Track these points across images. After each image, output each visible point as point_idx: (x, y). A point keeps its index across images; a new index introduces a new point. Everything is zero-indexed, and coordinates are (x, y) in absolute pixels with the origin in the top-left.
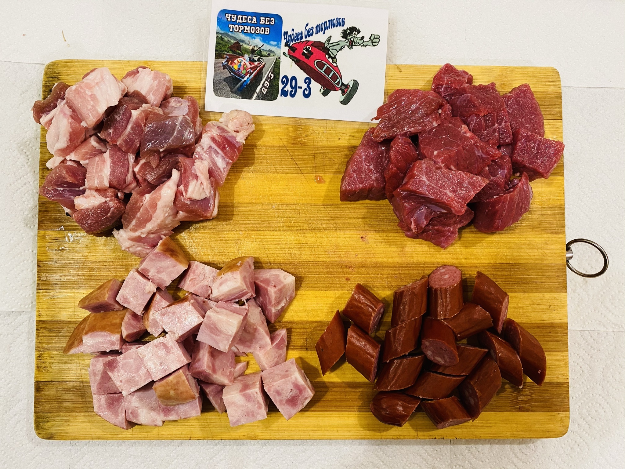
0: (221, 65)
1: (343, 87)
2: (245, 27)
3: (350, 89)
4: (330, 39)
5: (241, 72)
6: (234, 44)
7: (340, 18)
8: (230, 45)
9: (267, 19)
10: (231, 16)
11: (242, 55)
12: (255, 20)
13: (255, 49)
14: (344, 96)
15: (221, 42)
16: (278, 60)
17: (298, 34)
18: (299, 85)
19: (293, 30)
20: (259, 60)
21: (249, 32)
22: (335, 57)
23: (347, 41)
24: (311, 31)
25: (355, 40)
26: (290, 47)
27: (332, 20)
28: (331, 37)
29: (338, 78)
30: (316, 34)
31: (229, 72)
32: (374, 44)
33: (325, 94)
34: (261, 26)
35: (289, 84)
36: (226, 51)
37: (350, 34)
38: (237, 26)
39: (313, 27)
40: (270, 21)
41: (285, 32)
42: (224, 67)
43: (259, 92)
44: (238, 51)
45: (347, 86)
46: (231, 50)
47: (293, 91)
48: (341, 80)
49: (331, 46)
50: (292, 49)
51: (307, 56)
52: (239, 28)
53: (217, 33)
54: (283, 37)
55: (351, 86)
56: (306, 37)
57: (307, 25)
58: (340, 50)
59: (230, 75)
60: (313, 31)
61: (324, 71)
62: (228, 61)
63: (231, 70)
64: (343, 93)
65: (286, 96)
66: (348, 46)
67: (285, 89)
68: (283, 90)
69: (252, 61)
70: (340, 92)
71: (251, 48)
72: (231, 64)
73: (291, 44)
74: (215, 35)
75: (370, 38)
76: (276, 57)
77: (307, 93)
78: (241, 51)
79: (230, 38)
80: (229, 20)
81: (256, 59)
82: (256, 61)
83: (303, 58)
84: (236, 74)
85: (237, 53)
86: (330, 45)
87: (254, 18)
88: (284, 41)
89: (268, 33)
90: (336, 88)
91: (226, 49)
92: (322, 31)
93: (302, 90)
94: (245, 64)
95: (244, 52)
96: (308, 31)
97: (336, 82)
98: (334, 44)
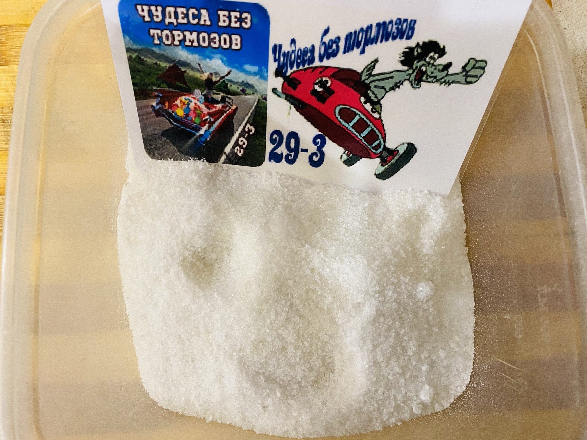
0: (151, 110)
1: (385, 154)
2: (187, 34)
3: (397, 157)
4: (374, 67)
5: (192, 120)
6: (167, 71)
7: (406, 20)
8: (160, 73)
9: (233, 14)
10: (150, 11)
11: (189, 91)
12: (207, 18)
13: (214, 79)
14: (384, 168)
15: (140, 67)
16: (263, 103)
17: (305, 52)
18: (302, 146)
19: (293, 41)
20: (223, 100)
21: (195, 44)
22: (378, 103)
23: (411, 71)
24: (334, 46)
25: (430, 69)
26: (286, 79)
27: (384, 23)
28: (376, 61)
29: (378, 138)
30: (344, 52)
31: (170, 121)
32: (469, 79)
33: (349, 162)
35: (284, 145)
36: (155, 85)
37: (421, 57)
38: (167, 32)
39: (339, 38)
40: (241, 20)
41: (275, 46)
42: (158, 113)
43: (229, 153)
44: (178, 83)
45: (392, 152)
46: (164, 82)
47: (291, 155)
48: (385, 141)
49: (374, 81)
50: (291, 82)
51: (321, 97)
52: (173, 36)
53: (128, 50)
54: (271, 57)
55: (401, 152)
56: (321, 59)
57: (326, 32)
58: (393, 89)
59: (171, 126)
60: (338, 47)
61: (353, 127)
62: (162, 102)
63: (172, 117)
64: (383, 162)
65: (278, 161)
66: (411, 82)
67: (277, 151)
68: (272, 152)
69: (209, 102)
70: (378, 160)
71: (204, 77)
72: (170, 107)
73: (289, 72)
74: (125, 55)
75: (464, 68)
76: (257, 97)
77: (316, 159)
78: (185, 84)
79: (159, 59)
80: (147, 19)
81: (218, 97)
82: (217, 102)
83: (313, 101)
85: (177, 88)
86: (372, 78)
87: (204, 12)
88: (273, 66)
89: (238, 47)
90: (371, 154)
91: (154, 80)
92: (358, 47)
93: (307, 155)
94: (197, 107)
95: (190, 85)
96: (327, 47)
97: (374, 145)
98: (382, 76)
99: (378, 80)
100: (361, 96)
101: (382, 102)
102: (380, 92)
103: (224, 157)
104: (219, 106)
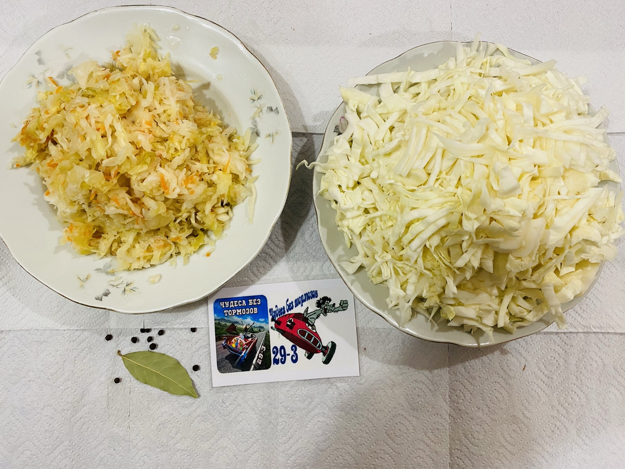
0: (222, 346)
1: (324, 349)
2: (238, 310)
3: (329, 350)
4: (307, 310)
5: (239, 349)
6: (230, 327)
7: (314, 291)
8: (227, 328)
9: (254, 300)
10: (225, 304)
12: (245, 303)
13: (248, 327)
14: (325, 357)
15: (219, 326)
16: (268, 334)
17: (281, 309)
18: (287, 353)
19: (276, 306)
20: (252, 336)
21: (241, 314)
22: (313, 325)
23: (321, 309)
24: (291, 305)
25: (328, 307)
26: (276, 322)
27: (307, 294)
28: (308, 308)
29: (318, 342)
30: (295, 307)
31: (229, 351)
32: (344, 308)
33: (309, 357)
34: (250, 307)
35: (279, 354)
36: (224, 334)
37: (323, 303)
38: (230, 311)
39: (292, 302)
40: (257, 302)
41: (270, 309)
42: (224, 347)
43: (255, 363)
44: (234, 332)
45: (326, 348)
46: (228, 332)
47: (282, 359)
48: (321, 343)
49: (309, 316)
50: (278, 323)
51: (291, 327)
52: (232, 312)
53: (215, 320)
54: (269, 314)
55: (330, 347)
56: (288, 311)
57: (288, 300)
58: (317, 318)
59: (230, 353)
60: (293, 305)
61: (306, 338)
62: (226, 342)
63: (230, 348)
64: (324, 354)
65: (277, 363)
66: (323, 314)
67: (276, 358)
68: (274, 359)
69: (246, 338)
70: (321, 353)
71: (244, 327)
72: (230, 343)
73: (277, 318)
74: (213, 322)
75: (340, 304)
76: (265, 332)
77: (294, 358)
78: (236, 331)
79: (227, 322)
80: (223, 307)
81: (249, 335)
82: (249, 338)
83: (288, 329)
84: (235, 351)
85: (233, 334)
86: (308, 315)
87: (244, 301)
88: (270, 317)
89: (257, 312)
90: (318, 351)
91: (224, 331)
92: (300, 304)
93: (290, 357)
94: (241, 342)
95: (239, 332)
96: (289, 306)
97: (317, 346)
98: (312, 314)
99: (311, 315)
100: (306, 323)
101: (315, 324)
102: (313, 320)
103: (253, 366)
104: (250, 339)
